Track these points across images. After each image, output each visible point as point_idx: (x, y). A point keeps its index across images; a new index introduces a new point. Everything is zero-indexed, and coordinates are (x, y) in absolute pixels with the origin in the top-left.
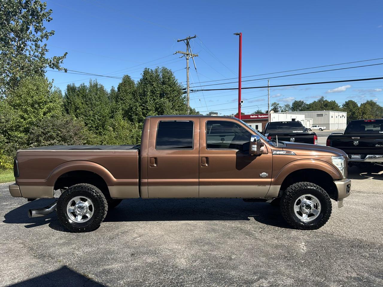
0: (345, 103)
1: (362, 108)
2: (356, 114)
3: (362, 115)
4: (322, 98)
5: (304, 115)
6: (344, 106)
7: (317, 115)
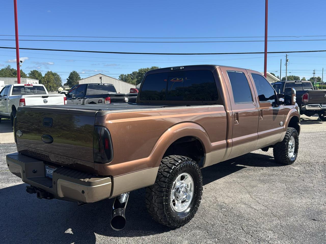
0: (30, 72)
1: (47, 77)
2: (42, 82)
3: (47, 83)
4: (9, 67)
5: (4, 81)
6: (30, 74)
7: (15, 81)
